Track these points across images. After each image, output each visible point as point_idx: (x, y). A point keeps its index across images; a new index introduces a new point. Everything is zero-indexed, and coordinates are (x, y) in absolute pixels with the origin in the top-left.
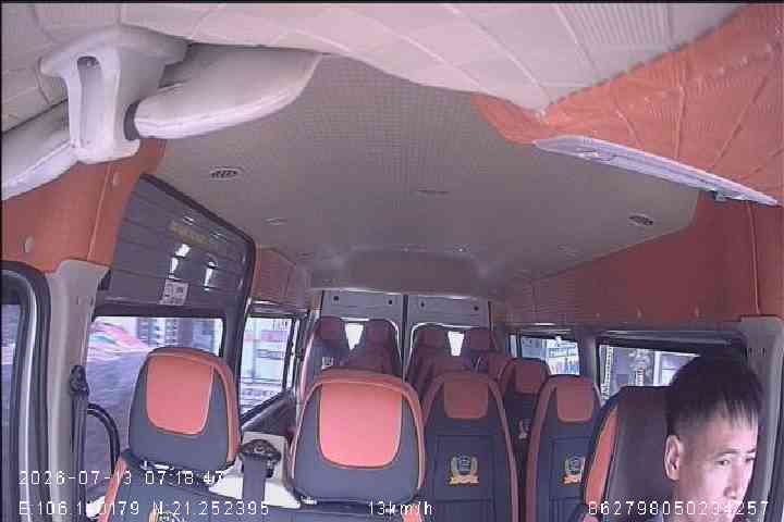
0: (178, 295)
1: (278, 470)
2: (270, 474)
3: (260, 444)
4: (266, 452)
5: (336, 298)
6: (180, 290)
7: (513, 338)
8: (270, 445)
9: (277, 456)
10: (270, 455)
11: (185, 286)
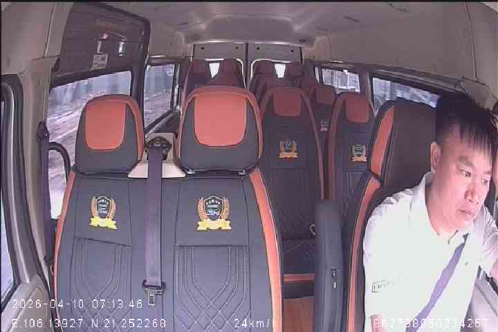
0: (102, 62)
1: (170, 155)
2: (165, 157)
3: (158, 139)
4: (162, 144)
5: (203, 48)
6: (103, 59)
7: (316, 69)
8: (164, 140)
9: (169, 145)
10: (164, 146)
11: (106, 56)
